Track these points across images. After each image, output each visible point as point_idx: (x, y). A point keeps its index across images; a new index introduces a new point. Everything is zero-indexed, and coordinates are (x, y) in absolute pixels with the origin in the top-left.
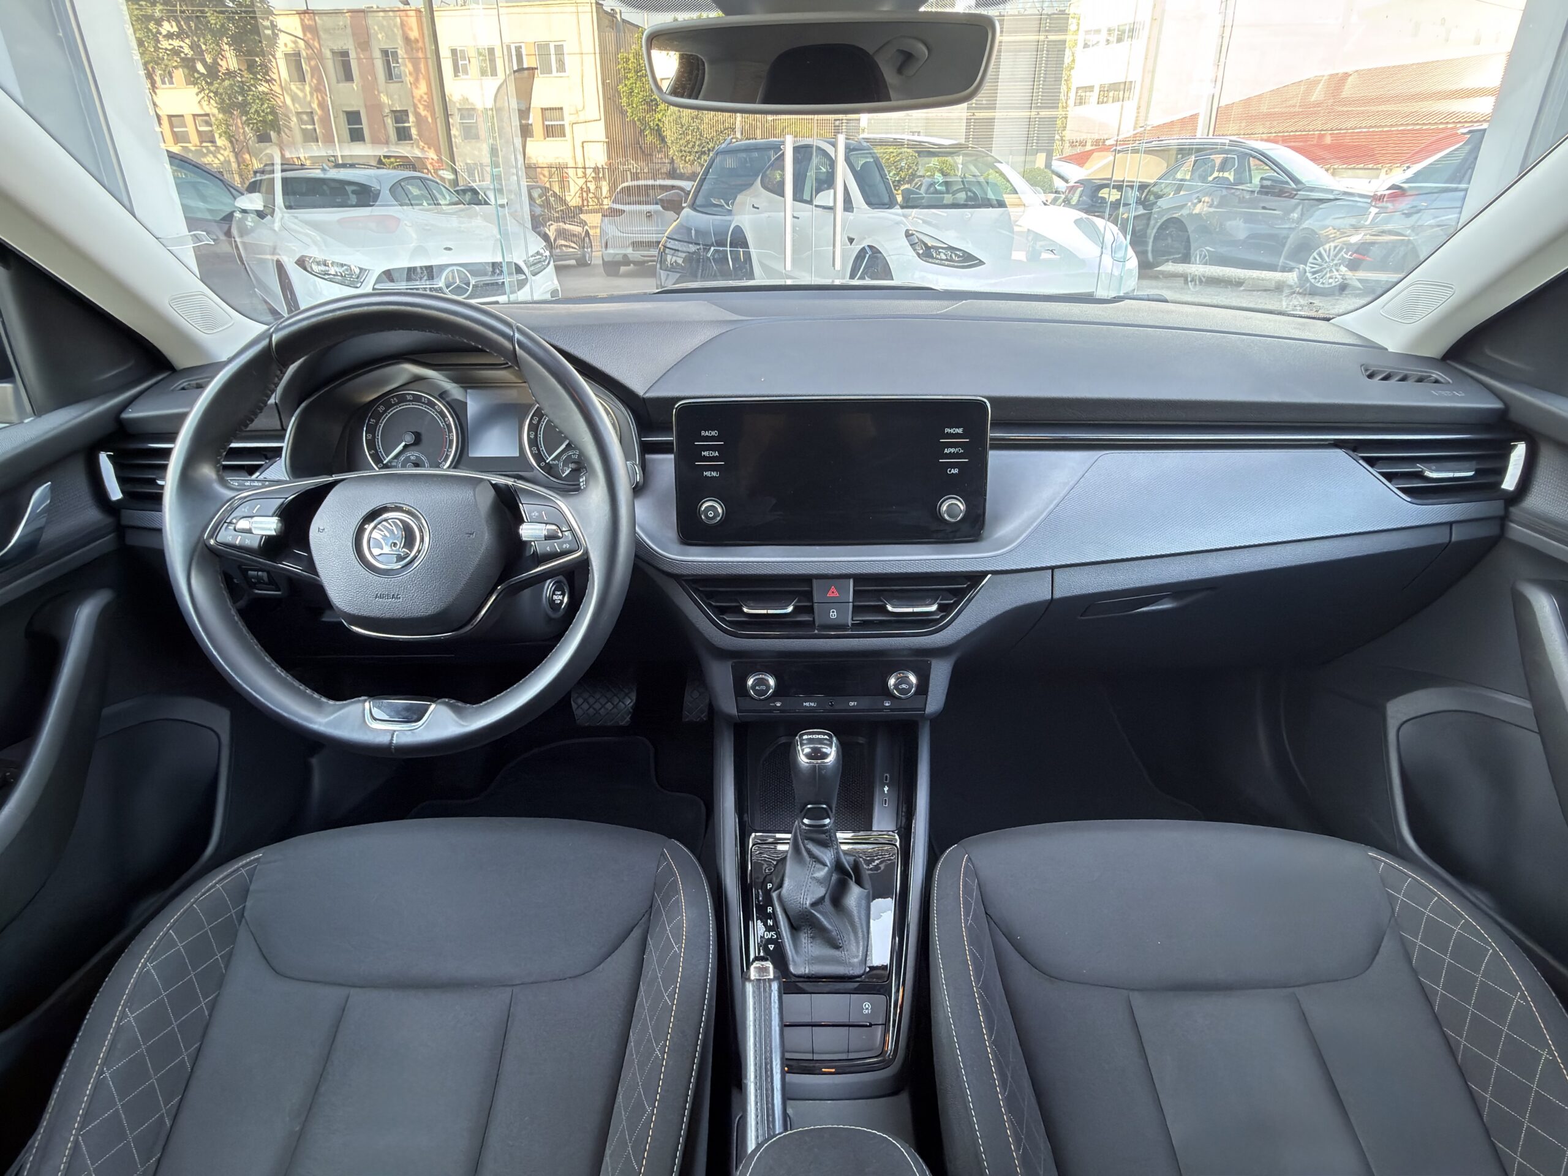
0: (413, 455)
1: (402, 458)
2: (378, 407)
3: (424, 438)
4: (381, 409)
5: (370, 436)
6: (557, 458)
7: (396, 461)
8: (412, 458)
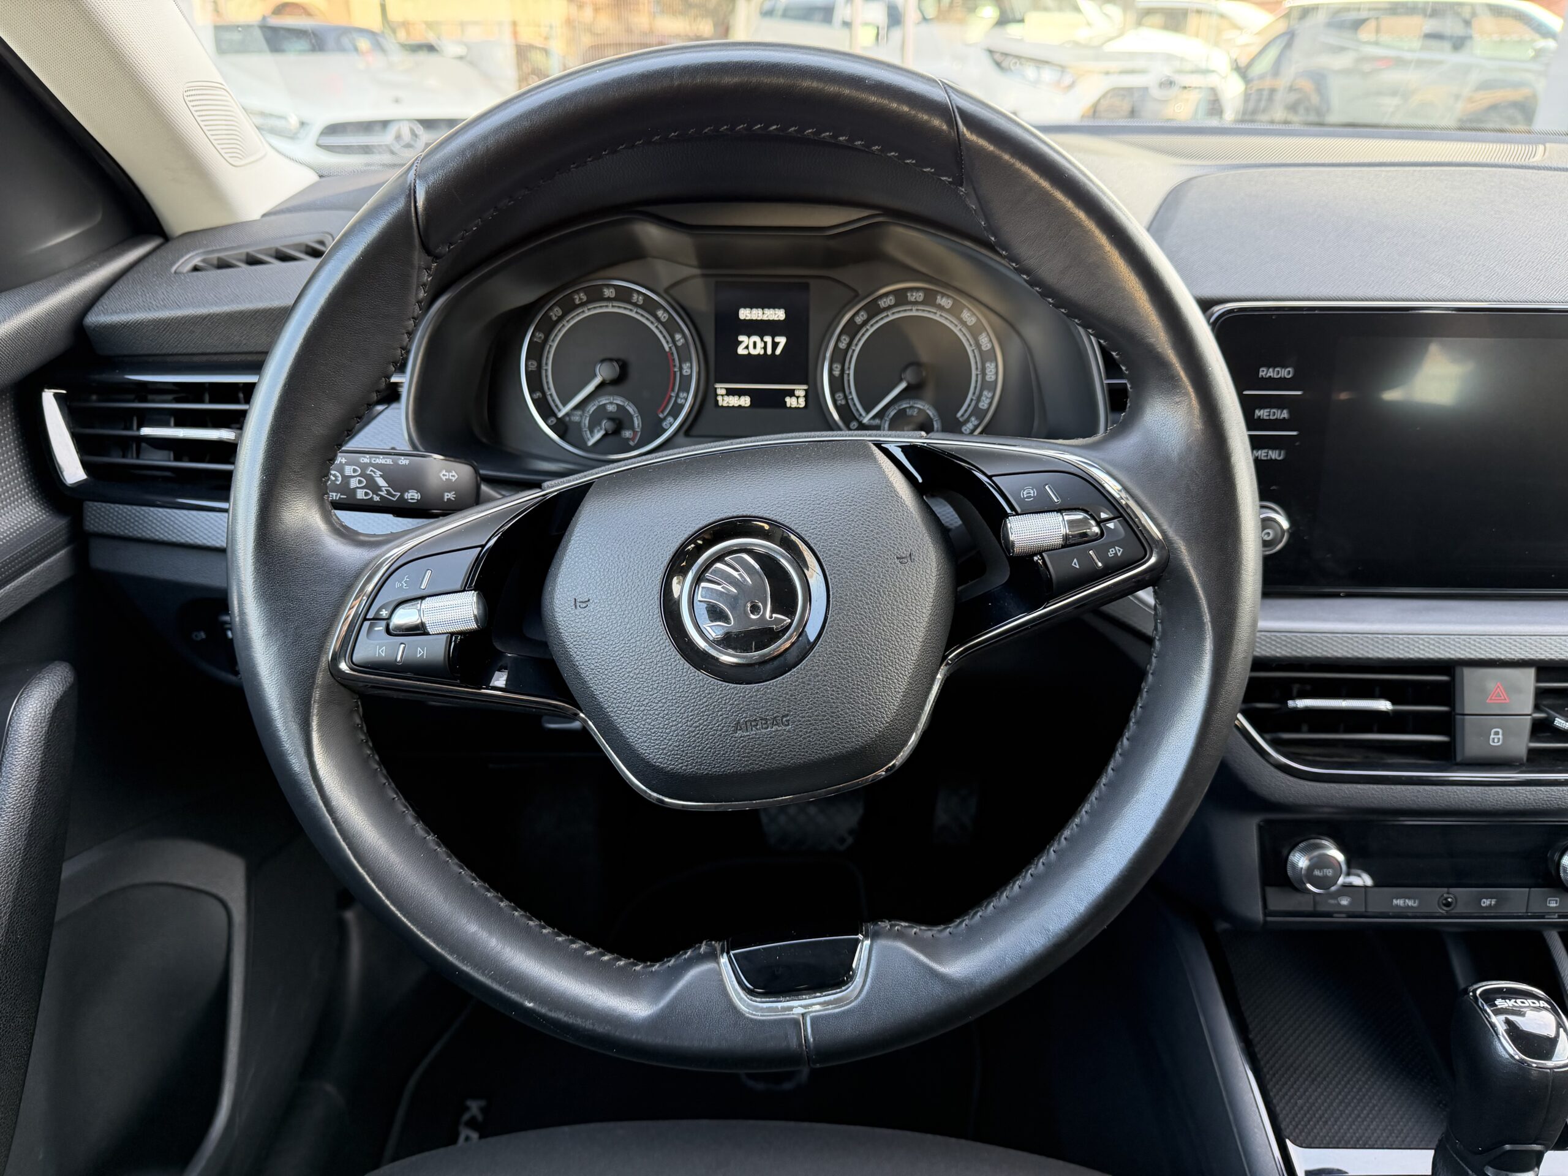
0: (611, 403)
1: (592, 408)
2: (551, 309)
3: (634, 373)
4: (557, 312)
5: (533, 365)
6: (880, 415)
7: (579, 413)
8: (611, 408)
